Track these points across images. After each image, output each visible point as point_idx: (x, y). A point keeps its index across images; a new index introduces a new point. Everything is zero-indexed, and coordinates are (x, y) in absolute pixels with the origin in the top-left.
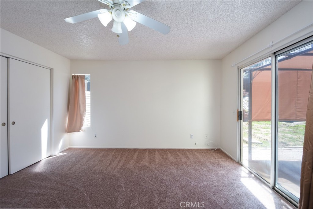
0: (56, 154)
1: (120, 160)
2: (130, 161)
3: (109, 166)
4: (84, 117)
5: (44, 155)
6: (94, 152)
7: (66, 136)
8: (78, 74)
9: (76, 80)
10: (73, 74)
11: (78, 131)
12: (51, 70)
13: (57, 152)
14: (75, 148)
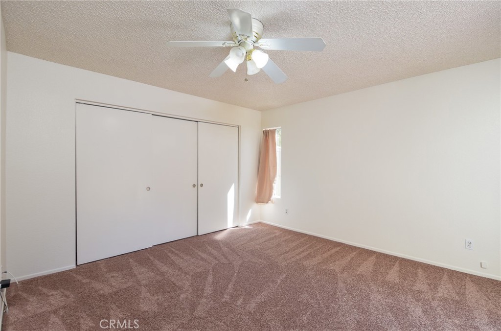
0: (244, 226)
1: (303, 252)
2: (315, 257)
3: (283, 254)
4: (273, 184)
5: (230, 224)
6: (281, 232)
7: (256, 206)
8: (268, 129)
9: (267, 135)
10: (264, 130)
11: (267, 203)
12: (238, 127)
13: (245, 224)
14: (264, 224)
